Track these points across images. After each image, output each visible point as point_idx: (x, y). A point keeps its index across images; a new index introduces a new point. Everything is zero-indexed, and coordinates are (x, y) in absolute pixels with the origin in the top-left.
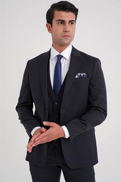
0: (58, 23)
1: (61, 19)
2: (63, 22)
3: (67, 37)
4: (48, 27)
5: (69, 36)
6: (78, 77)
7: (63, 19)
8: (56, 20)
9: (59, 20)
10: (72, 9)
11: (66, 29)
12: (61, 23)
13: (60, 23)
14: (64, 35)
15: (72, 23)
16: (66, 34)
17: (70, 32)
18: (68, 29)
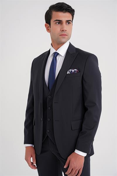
0: (56, 23)
1: (58, 19)
2: (60, 22)
3: (64, 36)
4: (47, 27)
5: (66, 35)
6: (70, 73)
7: (61, 19)
8: (54, 21)
9: (57, 20)
10: (68, 9)
11: (63, 28)
12: (59, 23)
13: (57, 23)
14: (61, 34)
15: (69, 23)
16: (63, 33)
17: (67, 31)
18: (65, 29)
